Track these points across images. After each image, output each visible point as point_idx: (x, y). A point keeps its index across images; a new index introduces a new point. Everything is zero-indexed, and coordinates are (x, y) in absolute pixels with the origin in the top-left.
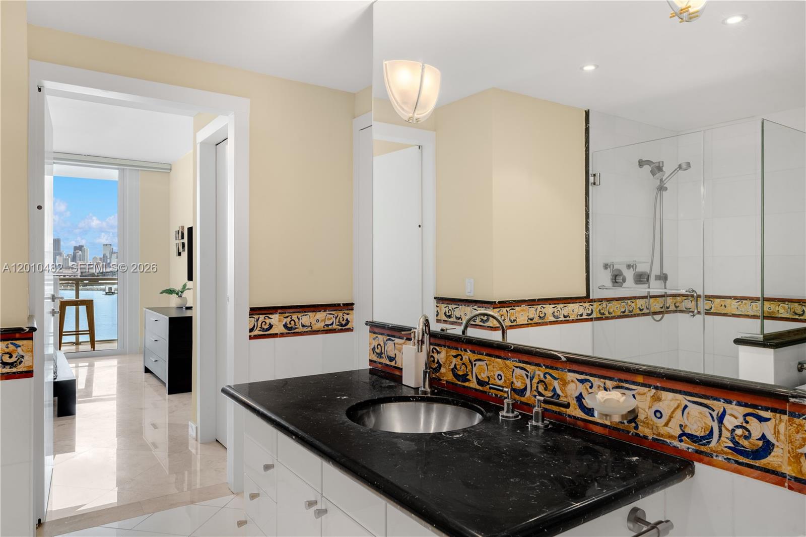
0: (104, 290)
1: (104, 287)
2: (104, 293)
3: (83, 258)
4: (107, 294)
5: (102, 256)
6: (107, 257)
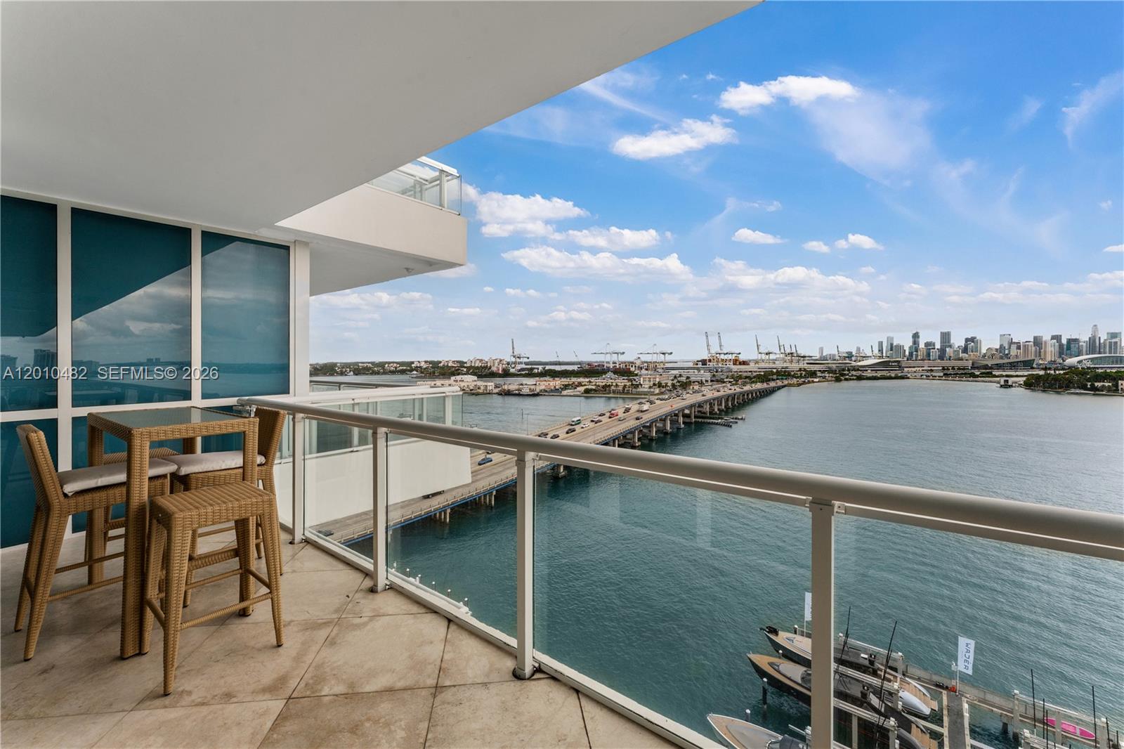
0: (999, 383)
1: (998, 379)
2: (999, 385)
3: (976, 349)
4: (1001, 386)
5: (998, 347)
6: (1004, 347)
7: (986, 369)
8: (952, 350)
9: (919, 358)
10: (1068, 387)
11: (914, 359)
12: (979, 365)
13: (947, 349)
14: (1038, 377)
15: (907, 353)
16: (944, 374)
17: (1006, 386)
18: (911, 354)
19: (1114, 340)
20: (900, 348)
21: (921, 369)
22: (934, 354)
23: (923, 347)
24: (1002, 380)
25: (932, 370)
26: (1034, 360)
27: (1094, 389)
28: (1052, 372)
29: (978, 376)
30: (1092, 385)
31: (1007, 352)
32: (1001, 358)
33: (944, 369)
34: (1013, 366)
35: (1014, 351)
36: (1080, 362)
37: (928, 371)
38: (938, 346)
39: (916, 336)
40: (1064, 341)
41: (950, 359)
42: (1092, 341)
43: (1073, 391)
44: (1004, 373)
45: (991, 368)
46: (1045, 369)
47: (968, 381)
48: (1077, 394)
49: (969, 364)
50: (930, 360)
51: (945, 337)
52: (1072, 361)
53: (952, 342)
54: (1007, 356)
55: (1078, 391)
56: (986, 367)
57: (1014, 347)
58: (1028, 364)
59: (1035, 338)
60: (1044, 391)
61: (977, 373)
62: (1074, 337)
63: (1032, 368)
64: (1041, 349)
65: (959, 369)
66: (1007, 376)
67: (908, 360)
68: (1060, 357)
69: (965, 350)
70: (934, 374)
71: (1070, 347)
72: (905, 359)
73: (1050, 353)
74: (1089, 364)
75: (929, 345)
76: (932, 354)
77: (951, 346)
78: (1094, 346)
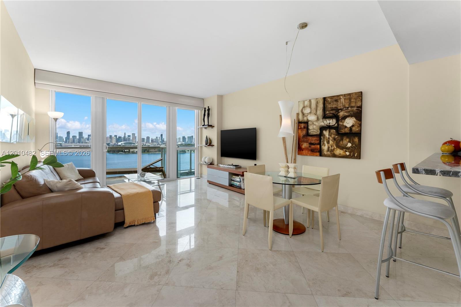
9: (70, 142)
10: (119, 152)
11: (68, 142)
13: (81, 139)
15: (64, 140)
18: (66, 140)
19: (129, 138)
20: (61, 138)
23: (72, 137)
26: (110, 143)
27: (125, 152)
28: (115, 147)
30: (124, 151)
36: (121, 144)
38: (78, 137)
39: (68, 133)
40: (118, 137)
41: (82, 143)
42: (124, 137)
46: (113, 146)
50: (74, 143)
51: (81, 134)
52: (120, 144)
53: (83, 136)
55: (121, 153)
59: (110, 136)
60: (113, 153)
62: (120, 136)
63: (110, 145)
64: (112, 139)
68: (117, 142)
69: (88, 139)
71: (119, 139)
72: (64, 143)
73: (114, 141)
74: (123, 145)
75: (74, 137)
76: (75, 140)
77: (83, 138)
78: (125, 139)
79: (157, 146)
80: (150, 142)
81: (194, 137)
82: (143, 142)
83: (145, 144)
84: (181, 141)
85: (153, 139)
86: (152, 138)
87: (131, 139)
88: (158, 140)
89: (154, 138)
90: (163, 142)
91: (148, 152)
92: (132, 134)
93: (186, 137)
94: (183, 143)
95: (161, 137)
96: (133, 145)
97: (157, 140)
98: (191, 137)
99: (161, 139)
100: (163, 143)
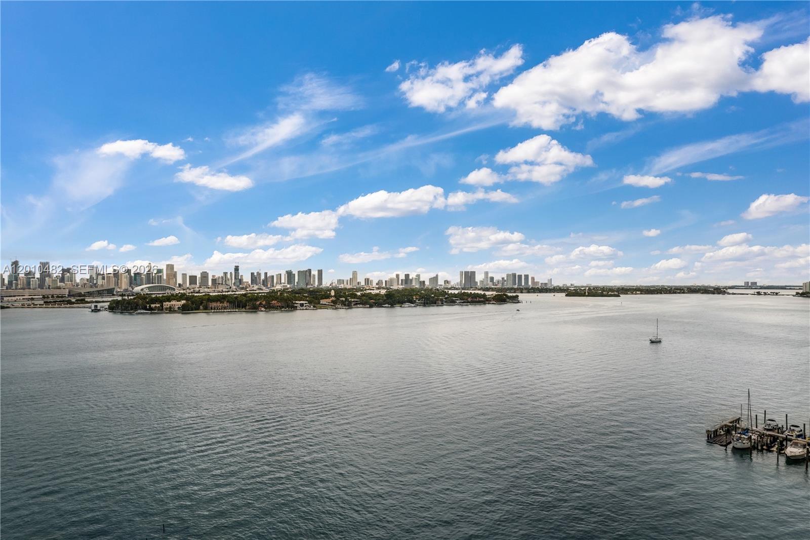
7: (80, 297)
8: (51, 279)
9: (19, 287)
10: (136, 309)
11: (14, 288)
12: (74, 293)
13: (47, 279)
14: (117, 302)
15: (6, 282)
16: (45, 302)
17: (96, 310)
18: (10, 283)
19: (160, 274)
21: (21, 298)
22: (34, 283)
23: (23, 276)
24: (93, 305)
25: (32, 299)
26: (114, 288)
27: (151, 309)
28: (126, 298)
29: (73, 303)
30: (150, 306)
31: (95, 282)
32: (91, 287)
33: (44, 297)
34: (100, 293)
35: (100, 282)
36: (142, 290)
37: (28, 299)
38: (38, 275)
39: (15, 264)
40: (133, 275)
41: (49, 288)
42: (148, 274)
43: (139, 311)
44: (94, 300)
45: (84, 296)
46: (122, 295)
47: (66, 307)
48: (141, 313)
49: (66, 292)
50: (30, 289)
52: (137, 289)
54: (95, 285)
55: (142, 311)
56: (80, 295)
57: (100, 277)
58: (110, 292)
60: (122, 313)
61: (74, 300)
63: (113, 295)
64: (118, 280)
65: (58, 297)
66: (96, 302)
67: (7, 289)
68: (130, 286)
69: (62, 280)
70: (36, 303)
71: (135, 279)
73: (124, 284)
74: (147, 291)
75: (29, 274)
76: (32, 283)
77: (49, 275)
78: (149, 278)
79: (226, 293)
80: (210, 283)
81: (313, 273)
82: (193, 286)
83: (197, 290)
84: (283, 281)
85: (216, 277)
86: (213, 276)
87: (165, 277)
88: (228, 280)
89: (219, 274)
90: (240, 284)
91: (206, 308)
92: (168, 266)
93: (295, 272)
94: (288, 286)
95: (235, 273)
96: (168, 291)
97: (226, 281)
98: (306, 271)
99: (235, 278)
100: (241, 286)
